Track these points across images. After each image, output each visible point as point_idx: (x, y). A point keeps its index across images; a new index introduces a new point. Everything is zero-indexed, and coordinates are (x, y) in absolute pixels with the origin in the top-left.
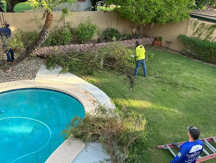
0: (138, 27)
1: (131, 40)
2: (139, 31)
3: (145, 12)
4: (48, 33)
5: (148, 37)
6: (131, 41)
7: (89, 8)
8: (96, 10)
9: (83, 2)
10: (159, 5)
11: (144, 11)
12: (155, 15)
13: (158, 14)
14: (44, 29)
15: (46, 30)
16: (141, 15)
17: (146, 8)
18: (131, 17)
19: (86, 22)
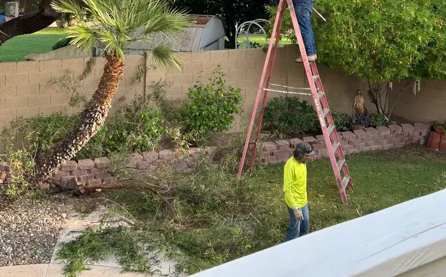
0: (370, 93)
1: (352, 131)
2: (377, 104)
3: (388, 48)
4: (103, 115)
5: (406, 121)
6: (354, 135)
7: (217, 40)
8: (236, 46)
9: (200, 25)
10: (428, 27)
11: (384, 46)
12: (420, 56)
13: (430, 52)
14: (95, 105)
15: (98, 106)
16: (377, 55)
17: (390, 37)
18: (348, 63)
19: (210, 80)
